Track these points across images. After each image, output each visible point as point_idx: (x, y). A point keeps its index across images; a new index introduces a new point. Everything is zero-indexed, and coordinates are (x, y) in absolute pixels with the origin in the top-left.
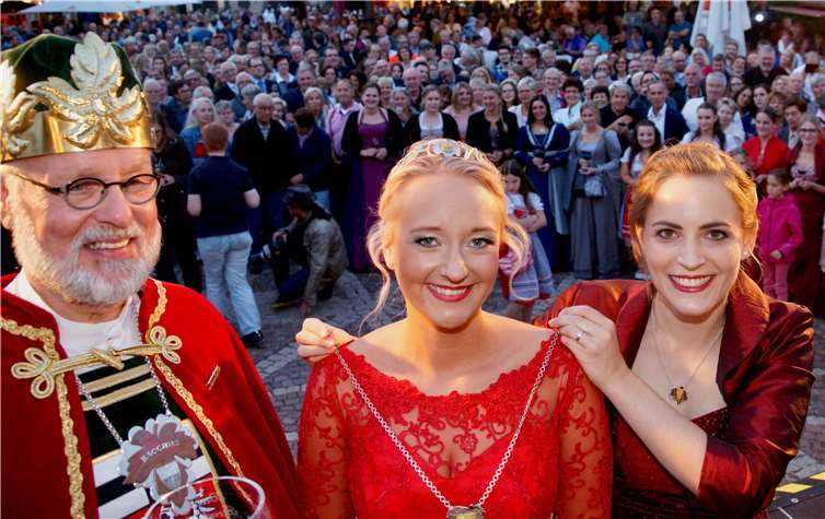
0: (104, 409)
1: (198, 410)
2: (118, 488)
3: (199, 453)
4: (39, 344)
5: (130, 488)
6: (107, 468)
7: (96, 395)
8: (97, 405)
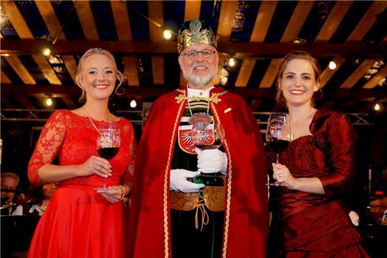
0: (191, 109)
1: (216, 115)
2: (186, 124)
3: (212, 123)
4: (183, 94)
5: (189, 124)
6: (185, 119)
7: (191, 106)
8: (190, 108)
